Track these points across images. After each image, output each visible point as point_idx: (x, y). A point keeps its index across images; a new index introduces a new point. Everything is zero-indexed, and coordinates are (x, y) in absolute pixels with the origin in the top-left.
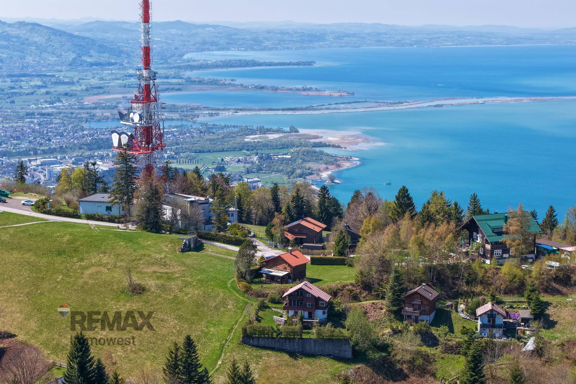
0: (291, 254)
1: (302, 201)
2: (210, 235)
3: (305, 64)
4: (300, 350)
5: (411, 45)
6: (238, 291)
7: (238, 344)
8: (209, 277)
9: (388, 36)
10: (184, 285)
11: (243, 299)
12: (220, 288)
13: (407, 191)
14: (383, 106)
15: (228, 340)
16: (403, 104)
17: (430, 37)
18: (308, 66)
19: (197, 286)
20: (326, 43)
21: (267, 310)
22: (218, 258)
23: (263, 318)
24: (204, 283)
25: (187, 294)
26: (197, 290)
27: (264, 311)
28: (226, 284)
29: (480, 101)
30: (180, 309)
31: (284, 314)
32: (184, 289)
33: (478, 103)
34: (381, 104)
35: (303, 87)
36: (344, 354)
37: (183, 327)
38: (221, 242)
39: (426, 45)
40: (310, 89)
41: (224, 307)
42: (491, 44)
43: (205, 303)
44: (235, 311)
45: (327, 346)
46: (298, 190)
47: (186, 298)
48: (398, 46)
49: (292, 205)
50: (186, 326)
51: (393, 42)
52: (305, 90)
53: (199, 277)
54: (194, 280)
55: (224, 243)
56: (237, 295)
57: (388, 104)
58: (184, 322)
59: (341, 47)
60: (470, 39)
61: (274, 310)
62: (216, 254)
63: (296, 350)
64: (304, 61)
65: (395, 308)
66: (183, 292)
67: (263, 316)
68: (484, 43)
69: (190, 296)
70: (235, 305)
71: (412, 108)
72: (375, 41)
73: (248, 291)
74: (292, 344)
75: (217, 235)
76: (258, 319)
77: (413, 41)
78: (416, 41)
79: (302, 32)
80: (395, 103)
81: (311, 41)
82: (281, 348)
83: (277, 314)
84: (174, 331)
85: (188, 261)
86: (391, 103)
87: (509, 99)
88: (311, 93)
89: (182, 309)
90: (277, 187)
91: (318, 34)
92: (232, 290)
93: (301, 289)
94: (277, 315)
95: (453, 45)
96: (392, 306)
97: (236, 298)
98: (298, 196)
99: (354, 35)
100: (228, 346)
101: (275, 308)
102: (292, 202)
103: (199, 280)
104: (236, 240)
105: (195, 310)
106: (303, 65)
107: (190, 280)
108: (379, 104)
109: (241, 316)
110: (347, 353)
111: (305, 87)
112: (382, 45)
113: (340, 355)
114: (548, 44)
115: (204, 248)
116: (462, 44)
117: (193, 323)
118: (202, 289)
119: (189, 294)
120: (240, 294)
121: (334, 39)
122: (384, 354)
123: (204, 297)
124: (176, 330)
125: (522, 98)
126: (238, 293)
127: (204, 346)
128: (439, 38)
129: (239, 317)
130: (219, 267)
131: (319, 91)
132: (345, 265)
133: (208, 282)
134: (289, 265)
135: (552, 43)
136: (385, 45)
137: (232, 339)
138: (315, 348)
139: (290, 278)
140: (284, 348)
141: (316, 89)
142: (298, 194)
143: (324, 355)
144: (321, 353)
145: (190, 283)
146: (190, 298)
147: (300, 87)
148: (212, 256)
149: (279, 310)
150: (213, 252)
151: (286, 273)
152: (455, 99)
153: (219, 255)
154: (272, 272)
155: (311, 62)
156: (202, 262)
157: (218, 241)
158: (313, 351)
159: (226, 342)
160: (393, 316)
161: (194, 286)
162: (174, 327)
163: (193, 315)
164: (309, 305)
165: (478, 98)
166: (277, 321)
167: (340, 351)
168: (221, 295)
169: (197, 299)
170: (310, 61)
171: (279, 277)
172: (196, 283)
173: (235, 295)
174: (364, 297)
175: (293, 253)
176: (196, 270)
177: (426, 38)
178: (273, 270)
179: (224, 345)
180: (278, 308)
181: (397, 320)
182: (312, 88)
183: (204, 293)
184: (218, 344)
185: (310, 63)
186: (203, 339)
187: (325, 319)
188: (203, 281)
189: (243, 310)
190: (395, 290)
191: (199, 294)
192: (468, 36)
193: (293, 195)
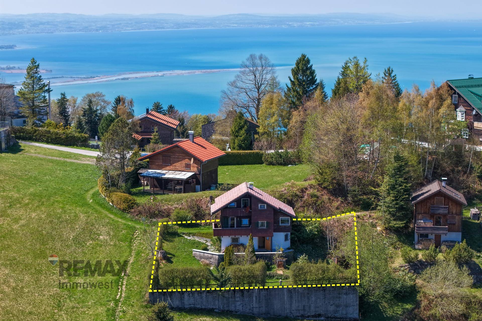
0: (193, 142)
1: (96, 115)
2: (23, 132)
3: (7, 47)
4: (263, 309)
5: (97, 30)
6: (110, 210)
7: (142, 307)
8: (50, 189)
9: (76, 23)
10: (8, 205)
11: (124, 222)
12: (76, 207)
13: (308, 61)
14: (78, 80)
15: (118, 301)
16: (95, 78)
17: (113, 23)
18: (10, 49)
19: (33, 205)
20: (24, 30)
21: (177, 239)
22: (52, 161)
23: (174, 255)
24: (44, 200)
25: (16, 220)
26: (35, 211)
27: (172, 241)
28: (84, 199)
29: (160, 74)
30: (9, 246)
31: (209, 244)
32: (9, 211)
33: (158, 76)
34: (76, 79)
35: (7, 67)
36: (344, 312)
37: (22, 281)
38: (42, 141)
39: (110, 30)
40: (13, 68)
41: (93, 239)
42: (164, 28)
43: (54, 233)
44: (115, 245)
45: (313, 299)
46: (90, 102)
47: (15, 227)
48: (86, 31)
49: (83, 119)
50: (27, 278)
51: (81, 28)
52: (9, 69)
53: (32, 190)
54: (25, 195)
55: (48, 142)
56: (112, 216)
57: (82, 79)
58: (22, 271)
59: (38, 33)
60: (146, 25)
61: (189, 238)
62: (45, 157)
63: (256, 311)
64: (6, 45)
65: (399, 224)
66: (8, 216)
67: (172, 251)
68: (157, 28)
69: (22, 222)
70: (112, 233)
71: (102, 81)
72: (66, 28)
73: (130, 207)
74: (246, 299)
75: (35, 131)
76: (167, 257)
77: (98, 27)
78: (101, 27)
79: (2, 21)
80: (87, 78)
81: (10, 29)
82: (226, 309)
83: (197, 245)
84: (6, 290)
85: (4, 166)
86: (84, 78)
87: (184, 72)
88: (14, 71)
89: (14, 247)
90: (64, 98)
91: (17, 22)
92: (98, 208)
93: (247, 196)
94: (197, 248)
95: (132, 30)
96: (394, 220)
97: (111, 222)
98: (90, 108)
99: (48, 23)
100: (124, 312)
101: (189, 234)
102: (83, 116)
103: (34, 195)
104: (67, 138)
105: (38, 246)
106: (5, 48)
107: (16, 195)
108: (74, 79)
109: (130, 252)
110: (351, 310)
111: (9, 66)
112: (72, 31)
113: (338, 315)
114: (210, 28)
115: (22, 148)
116: (140, 29)
117: (40, 272)
118: (43, 209)
119: (21, 219)
120: (116, 214)
121: (30, 26)
122: (409, 306)
123: (51, 222)
124: (9, 287)
125: (194, 71)
126: (112, 213)
127: (74, 315)
128: (120, 24)
129: (126, 254)
130: (60, 174)
131: (21, 69)
132: (262, 163)
133: (50, 197)
134: (197, 160)
135: (214, 27)
136: (75, 31)
137: (128, 298)
138: (291, 304)
139: (198, 183)
140: (232, 308)
141: (19, 68)
142: (90, 106)
143: (308, 317)
144: (302, 312)
145: (18, 201)
146: (23, 226)
147: (5, 66)
148: (41, 159)
149: (197, 239)
150: (39, 153)
151: (189, 174)
152: (139, 73)
153: (50, 157)
154: (164, 174)
155: (13, 46)
156: (28, 166)
157: (37, 140)
158: (288, 311)
159: (117, 306)
160: (394, 237)
161: (27, 204)
162: (5, 281)
163: (35, 257)
164: (262, 224)
165: (157, 72)
166: (201, 257)
167: (338, 306)
168: (82, 217)
169: (39, 227)
170: (11, 45)
171: (179, 182)
172: (30, 199)
173: (106, 216)
174: (337, 208)
175: (195, 140)
176: (22, 179)
177: (109, 25)
178: (164, 172)
179: (114, 310)
180: (194, 235)
181: (404, 242)
182: (15, 67)
183: (49, 215)
184: (101, 310)
185: (11, 47)
186: (68, 301)
187: (289, 249)
188: (40, 196)
189: (131, 242)
190: (398, 191)
191: (41, 219)
192: (144, 23)
193: (84, 107)
